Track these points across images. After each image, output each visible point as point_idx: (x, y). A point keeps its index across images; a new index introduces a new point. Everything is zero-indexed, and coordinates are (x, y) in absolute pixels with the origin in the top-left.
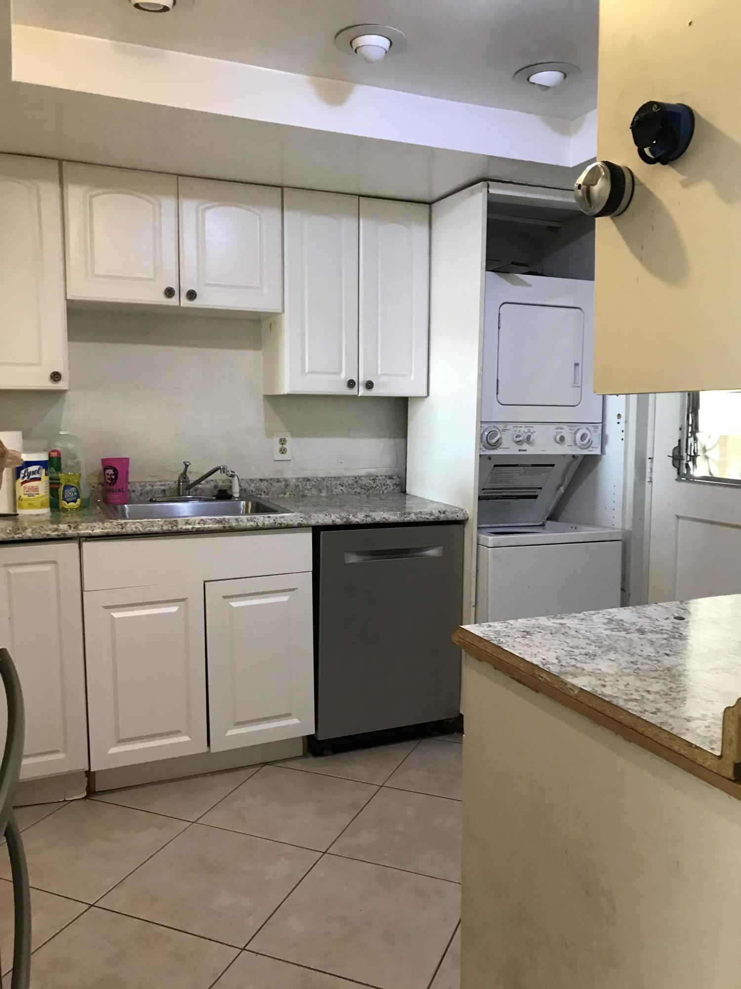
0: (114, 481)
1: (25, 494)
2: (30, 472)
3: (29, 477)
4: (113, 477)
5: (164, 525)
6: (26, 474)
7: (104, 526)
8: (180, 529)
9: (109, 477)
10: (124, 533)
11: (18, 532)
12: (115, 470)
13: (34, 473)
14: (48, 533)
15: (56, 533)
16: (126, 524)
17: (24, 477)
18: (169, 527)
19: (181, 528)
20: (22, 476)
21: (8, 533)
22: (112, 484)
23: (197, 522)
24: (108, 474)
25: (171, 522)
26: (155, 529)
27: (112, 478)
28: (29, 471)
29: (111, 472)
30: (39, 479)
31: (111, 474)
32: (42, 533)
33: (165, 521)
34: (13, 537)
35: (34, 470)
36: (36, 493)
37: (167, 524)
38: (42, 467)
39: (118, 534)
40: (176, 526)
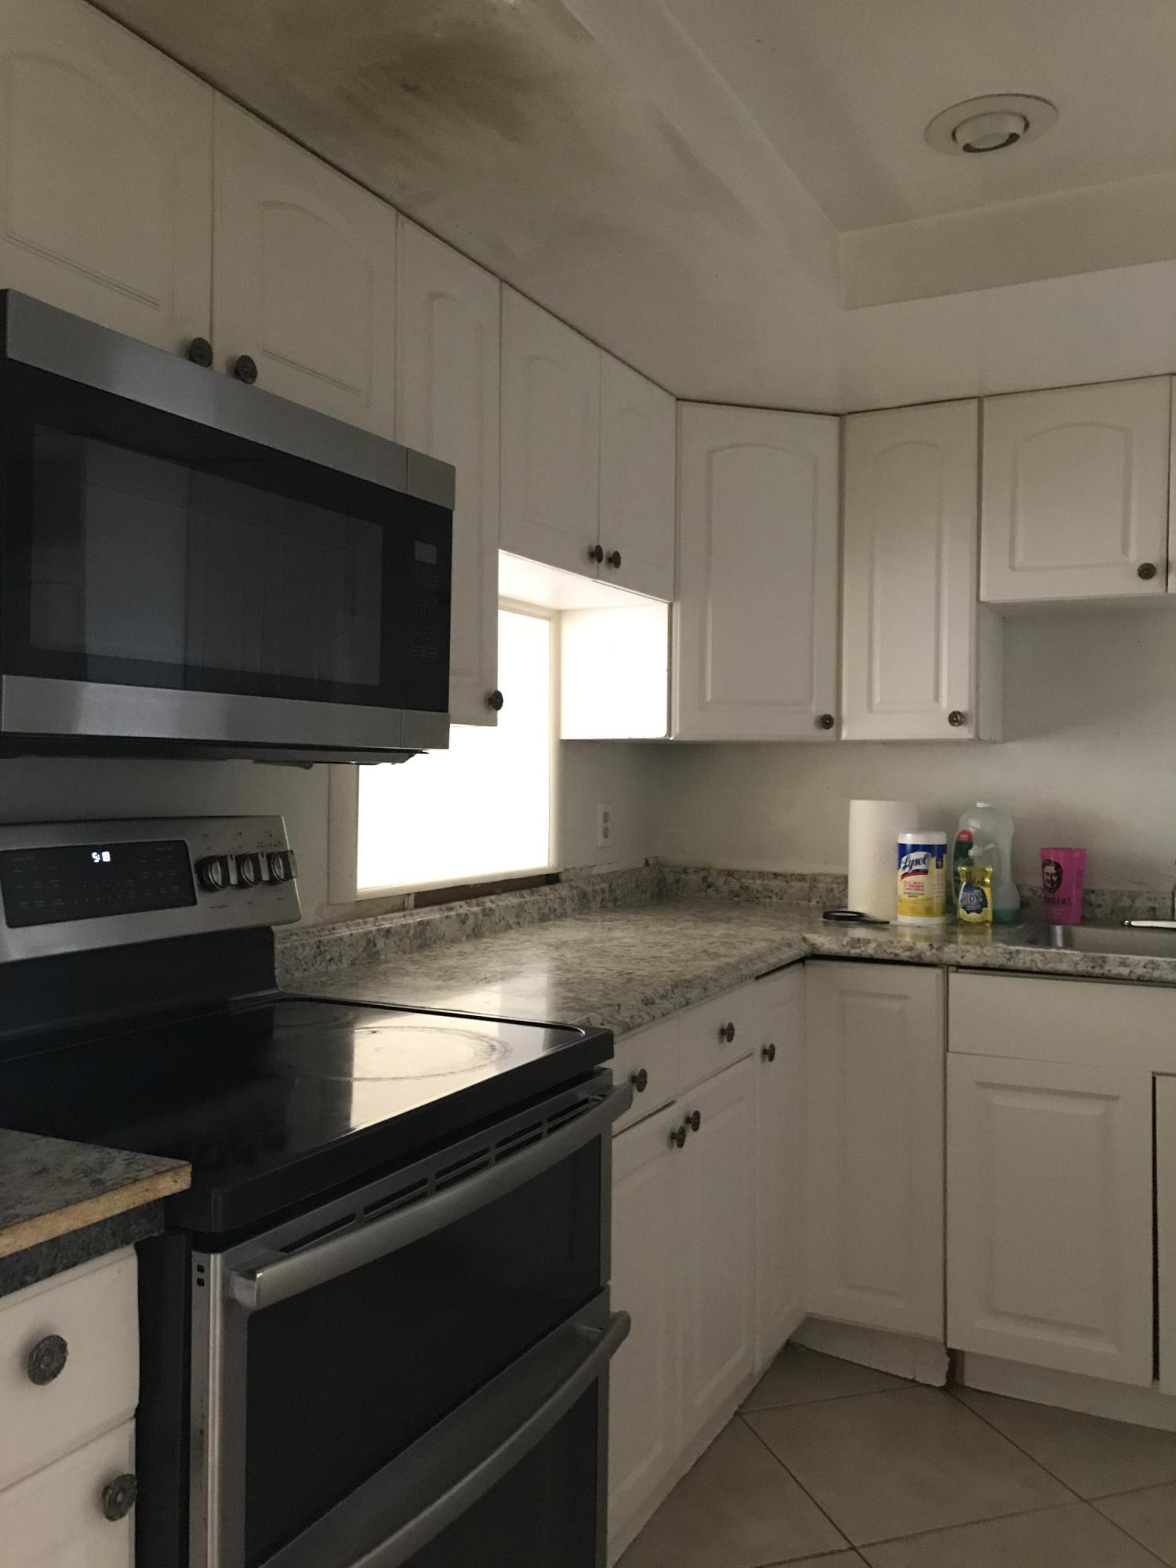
0: (1056, 885)
1: (905, 893)
2: (913, 861)
3: (911, 868)
4: (1055, 878)
5: (1081, 963)
6: (907, 864)
7: (982, 953)
8: (1106, 972)
9: (1049, 878)
10: (1011, 968)
11: (858, 945)
12: (1058, 866)
13: (917, 862)
14: (897, 952)
15: (908, 954)
16: (1018, 952)
17: (905, 867)
18: (1087, 967)
19: (1109, 971)
20: (902, 865)
21: (843, 946)
22: (1052, 891)
23: (1142, 964)
24: (1047, 874)
25: (1094, 958)
26: (1063, 967)
27: (1052, 880)
28: (911, 859)
29: (1051, 869)
30: (926, 872)
31: (1052, 874)
32: (889, 951)
33: (1085, 956)
34: (849, 952)
35: (918, 858)
36: (921, 892)
37: (1086, 962)
38: (930, 854)
39: (1002, 967)
40: (1101, 967)
